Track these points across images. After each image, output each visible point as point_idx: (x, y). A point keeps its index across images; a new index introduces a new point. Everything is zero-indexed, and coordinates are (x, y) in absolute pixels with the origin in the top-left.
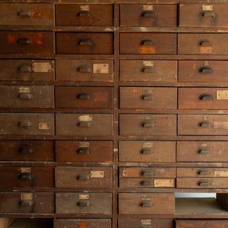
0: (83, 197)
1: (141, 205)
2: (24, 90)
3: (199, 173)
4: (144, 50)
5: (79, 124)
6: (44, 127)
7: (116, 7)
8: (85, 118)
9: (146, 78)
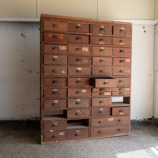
0: (78, 100)
1: (100, 102)
2: (55, 57)
3: (120, 89)
4: (101, 43)
5: (77, 71)
6: (63, 72)
7: (91, 26)
8: (79, 69)
9: (102, 53)
